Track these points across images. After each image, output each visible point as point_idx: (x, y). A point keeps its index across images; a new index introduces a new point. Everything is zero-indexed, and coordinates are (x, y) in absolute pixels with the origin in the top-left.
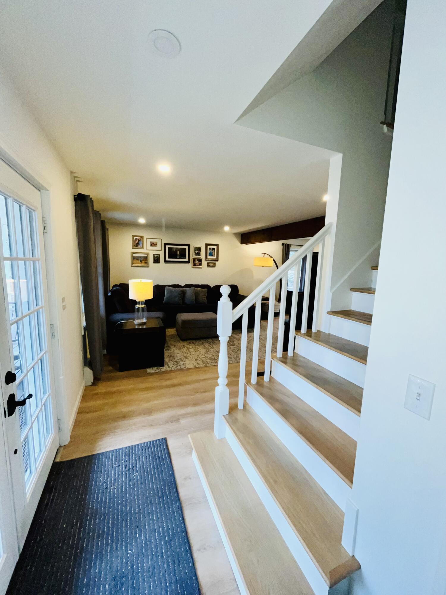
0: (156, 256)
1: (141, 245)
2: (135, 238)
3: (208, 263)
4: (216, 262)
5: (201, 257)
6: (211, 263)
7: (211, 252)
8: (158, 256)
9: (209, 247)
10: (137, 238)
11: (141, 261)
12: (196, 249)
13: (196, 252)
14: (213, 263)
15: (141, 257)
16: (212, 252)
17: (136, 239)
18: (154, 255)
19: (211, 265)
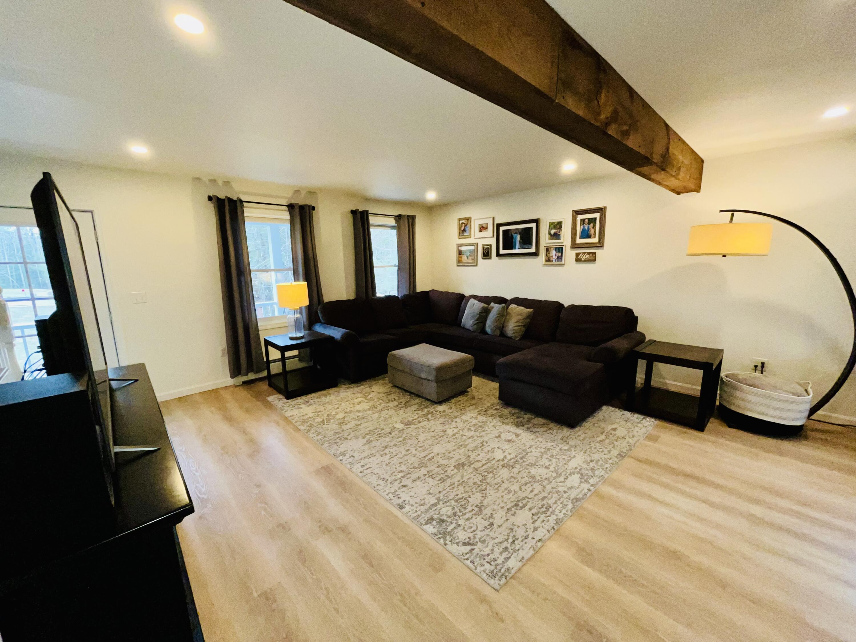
0: (485, 247)
1: (468, 232)
2: (461, 222)
3: (577, 255)
4: (598, 251)
6: (584, 253)
7: (586, 228)
8: (489, 247)
9: (579, 217)
10: (463, 221)
11: (467, 257)
12: (552, 226)
13: (553, 232)
14: (589, 253)
15: (467, 250)
16: (589, 228)
17: (463, 223)
19: (583, 258)
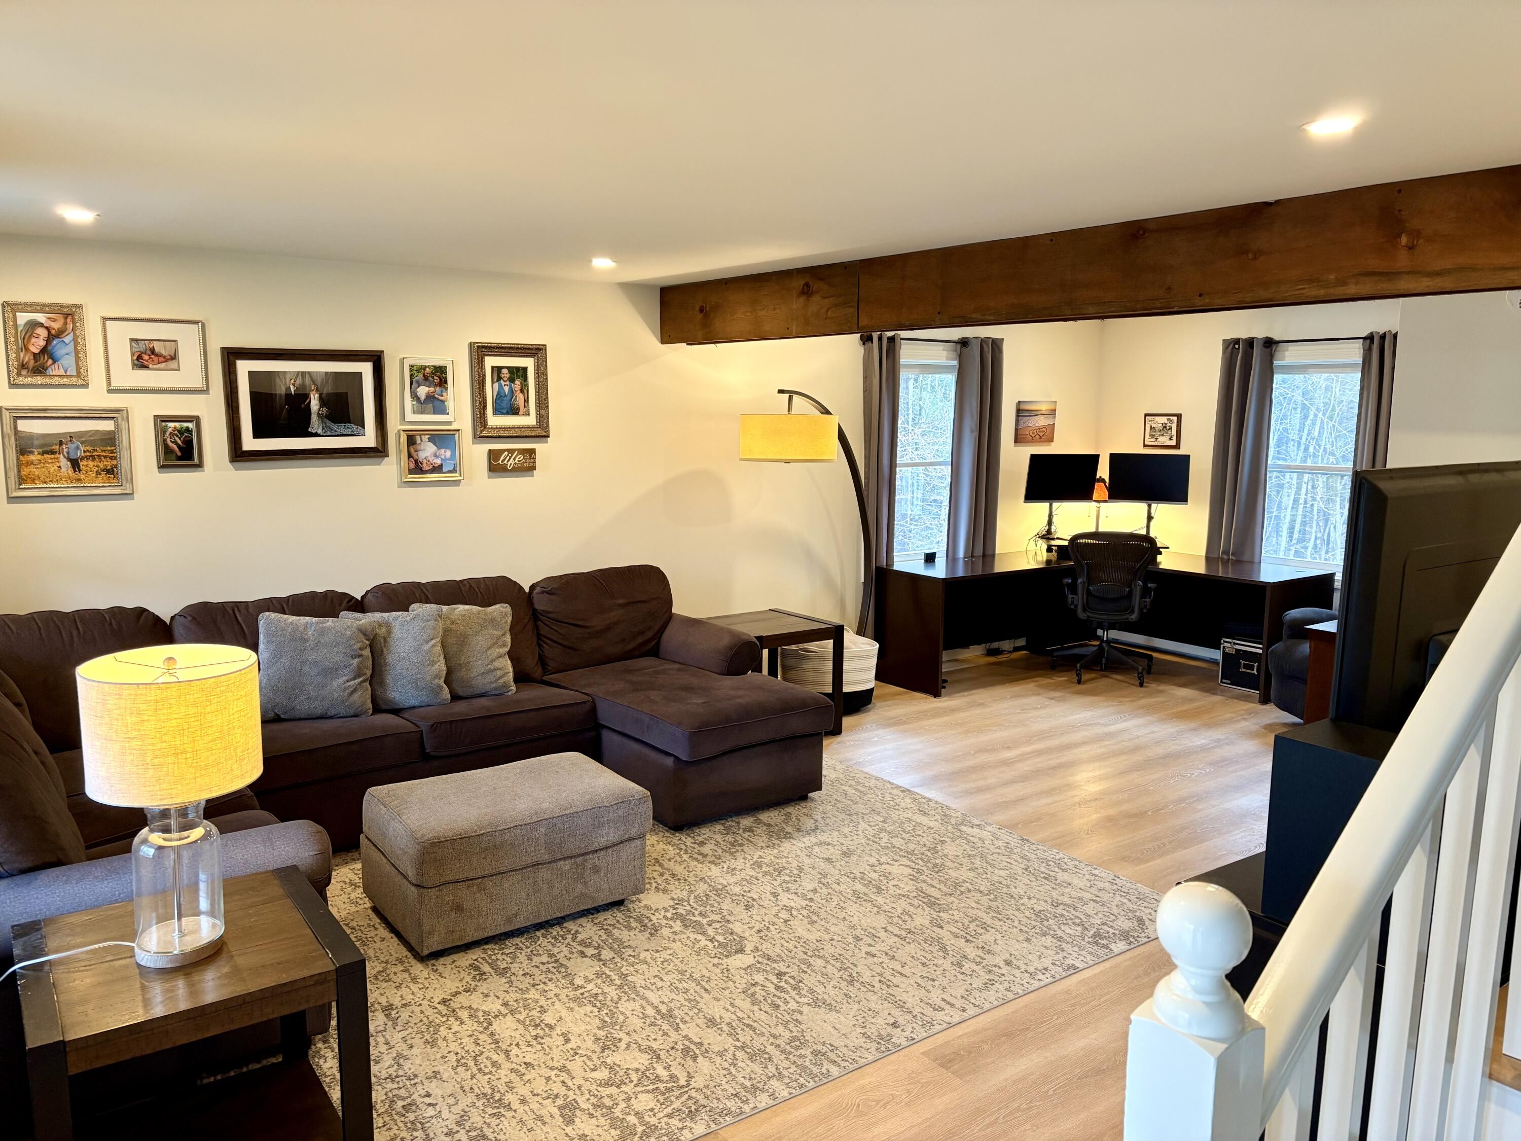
0: (172, 425)
1: (68, 362)
2: (23, 318)
3: (493, 455)
4: (538, 447)
5: (450, 423)
6: (511, 451)
7: (506, 389)
8: (190, 425)
9: (491, 362)
10: (41, 318)
11: (75, 464)
12: (420, 377)
13: (423, 391)
14: (522, 452)
15: (71, 437)
16: (512, 391)
17: (33, 325)
18: (161, 421)
19: (511, 463)
